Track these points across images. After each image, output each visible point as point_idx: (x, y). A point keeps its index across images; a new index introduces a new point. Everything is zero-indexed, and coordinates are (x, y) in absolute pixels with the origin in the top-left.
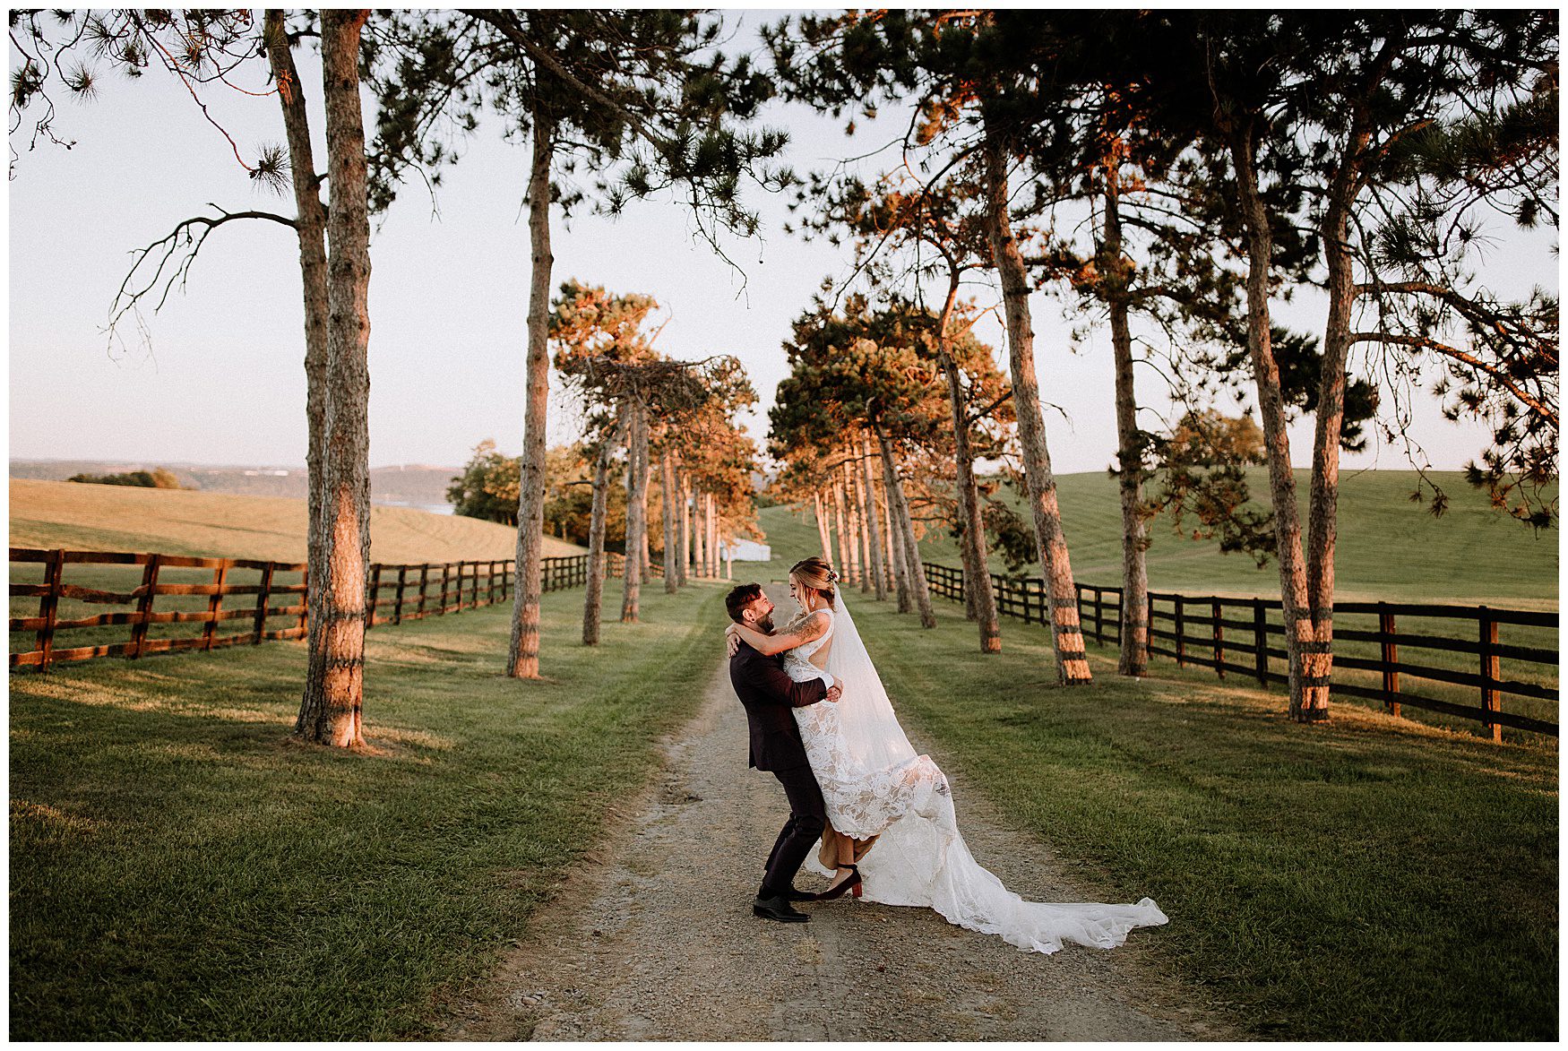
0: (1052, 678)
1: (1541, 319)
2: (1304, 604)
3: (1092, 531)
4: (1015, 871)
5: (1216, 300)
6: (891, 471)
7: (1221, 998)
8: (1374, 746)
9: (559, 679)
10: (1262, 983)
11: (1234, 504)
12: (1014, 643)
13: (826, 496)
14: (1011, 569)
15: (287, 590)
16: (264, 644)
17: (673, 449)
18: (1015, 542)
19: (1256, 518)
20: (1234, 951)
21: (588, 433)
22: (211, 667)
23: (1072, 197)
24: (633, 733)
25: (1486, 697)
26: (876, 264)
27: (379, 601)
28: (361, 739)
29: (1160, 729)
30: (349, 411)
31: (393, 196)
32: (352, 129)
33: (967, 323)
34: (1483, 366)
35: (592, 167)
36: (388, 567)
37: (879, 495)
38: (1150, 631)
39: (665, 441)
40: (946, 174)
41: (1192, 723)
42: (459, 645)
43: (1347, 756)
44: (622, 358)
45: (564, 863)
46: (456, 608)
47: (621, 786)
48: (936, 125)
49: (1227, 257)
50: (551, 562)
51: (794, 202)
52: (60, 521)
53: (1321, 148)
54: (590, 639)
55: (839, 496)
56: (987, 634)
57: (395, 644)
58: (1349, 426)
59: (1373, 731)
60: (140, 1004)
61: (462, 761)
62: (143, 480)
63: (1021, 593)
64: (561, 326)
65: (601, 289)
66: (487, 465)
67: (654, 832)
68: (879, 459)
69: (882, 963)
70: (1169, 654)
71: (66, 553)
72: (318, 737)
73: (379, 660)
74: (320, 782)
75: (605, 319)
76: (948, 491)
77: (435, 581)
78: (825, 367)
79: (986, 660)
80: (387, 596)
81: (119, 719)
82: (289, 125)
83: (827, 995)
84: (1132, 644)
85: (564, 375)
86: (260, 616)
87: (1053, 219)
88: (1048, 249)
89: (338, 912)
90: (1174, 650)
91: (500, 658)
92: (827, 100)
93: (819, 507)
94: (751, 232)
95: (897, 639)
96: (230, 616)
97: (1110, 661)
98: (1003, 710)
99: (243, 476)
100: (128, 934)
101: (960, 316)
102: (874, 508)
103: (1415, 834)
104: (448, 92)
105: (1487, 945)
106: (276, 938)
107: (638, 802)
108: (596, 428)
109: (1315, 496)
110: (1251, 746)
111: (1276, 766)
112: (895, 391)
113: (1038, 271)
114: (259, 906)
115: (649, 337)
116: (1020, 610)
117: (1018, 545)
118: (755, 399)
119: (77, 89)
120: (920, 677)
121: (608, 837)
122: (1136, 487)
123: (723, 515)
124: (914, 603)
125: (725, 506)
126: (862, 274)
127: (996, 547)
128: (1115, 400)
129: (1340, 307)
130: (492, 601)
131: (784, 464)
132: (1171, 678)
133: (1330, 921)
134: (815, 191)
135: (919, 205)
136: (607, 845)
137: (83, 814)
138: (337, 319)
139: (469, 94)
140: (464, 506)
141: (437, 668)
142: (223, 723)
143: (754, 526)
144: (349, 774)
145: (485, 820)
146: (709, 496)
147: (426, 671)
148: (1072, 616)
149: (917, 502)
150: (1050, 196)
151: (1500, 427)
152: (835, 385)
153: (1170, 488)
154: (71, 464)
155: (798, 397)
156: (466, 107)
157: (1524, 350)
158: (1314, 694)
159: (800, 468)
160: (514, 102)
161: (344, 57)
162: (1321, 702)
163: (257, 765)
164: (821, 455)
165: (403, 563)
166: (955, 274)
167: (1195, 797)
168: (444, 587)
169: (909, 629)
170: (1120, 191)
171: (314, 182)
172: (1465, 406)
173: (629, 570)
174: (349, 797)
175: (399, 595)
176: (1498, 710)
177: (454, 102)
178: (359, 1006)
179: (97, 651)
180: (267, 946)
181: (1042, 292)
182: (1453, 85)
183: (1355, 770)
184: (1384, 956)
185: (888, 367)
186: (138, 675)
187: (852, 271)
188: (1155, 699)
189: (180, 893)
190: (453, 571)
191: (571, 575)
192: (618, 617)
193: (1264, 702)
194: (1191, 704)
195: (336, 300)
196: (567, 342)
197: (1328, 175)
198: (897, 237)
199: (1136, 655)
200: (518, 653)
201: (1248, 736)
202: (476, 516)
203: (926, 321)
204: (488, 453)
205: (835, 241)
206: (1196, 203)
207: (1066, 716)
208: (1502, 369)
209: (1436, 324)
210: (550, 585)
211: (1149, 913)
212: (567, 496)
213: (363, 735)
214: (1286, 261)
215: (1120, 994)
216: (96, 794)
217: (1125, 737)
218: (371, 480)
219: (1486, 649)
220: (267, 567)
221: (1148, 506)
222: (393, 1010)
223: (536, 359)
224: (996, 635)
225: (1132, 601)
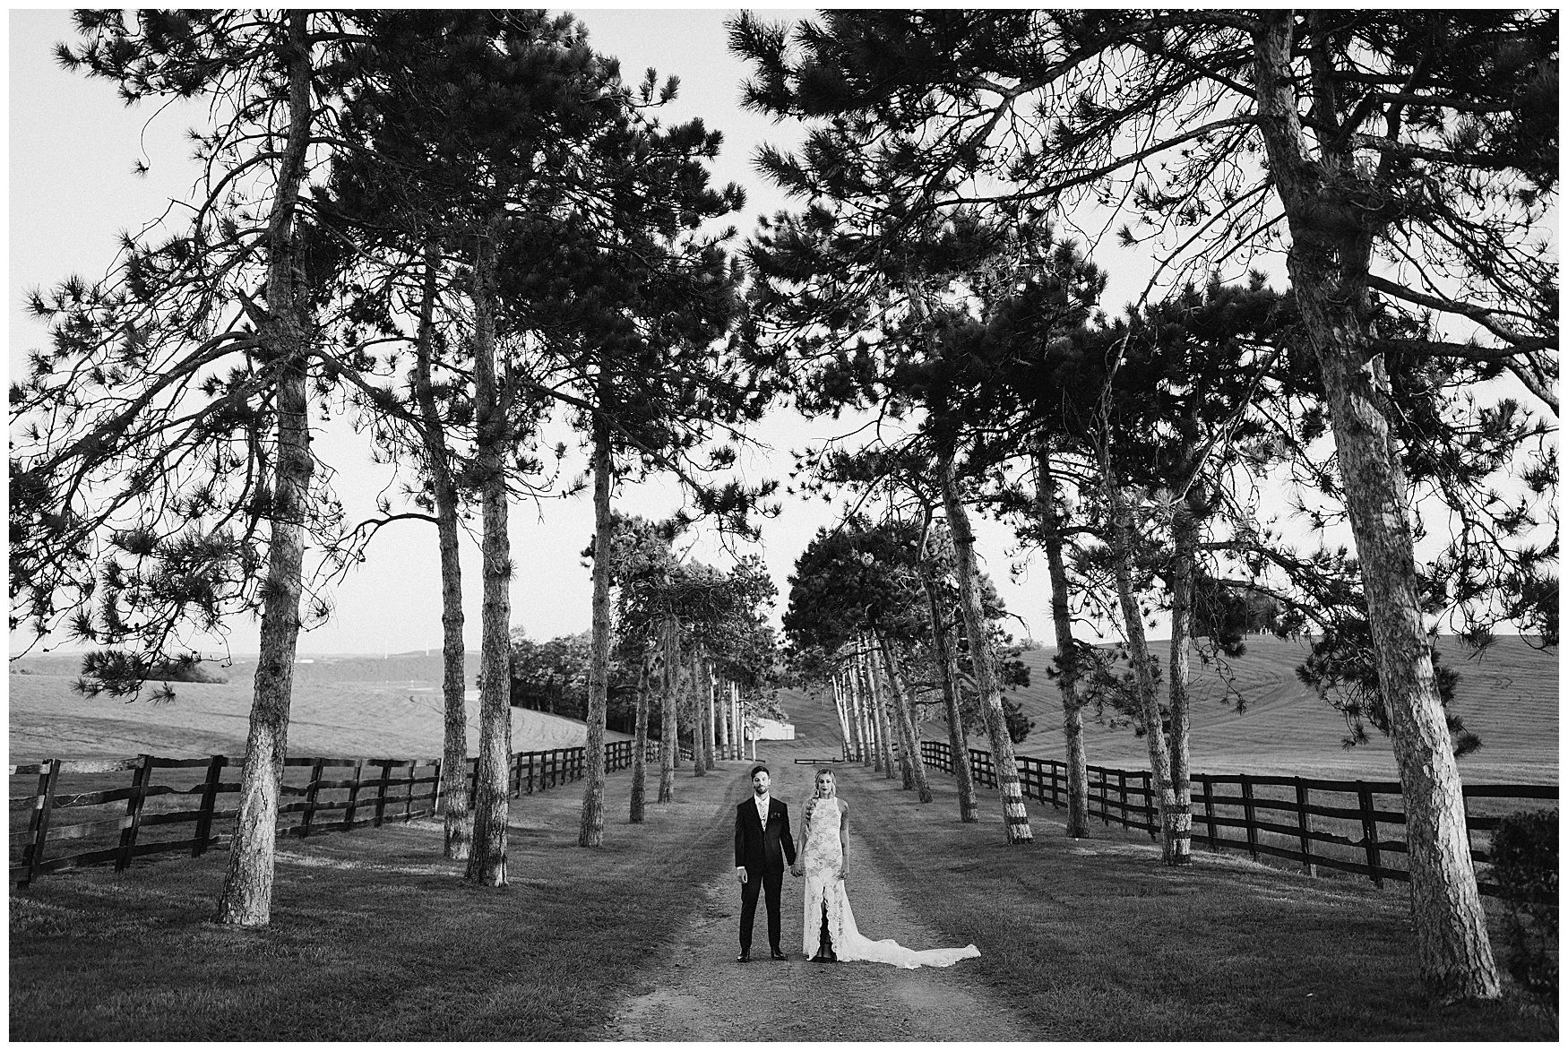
0: (1004, 839)
2: (1168, 777)
9: (621, 847)
12: (985, 813)
13: (843, 680)
15: (399, 782)
24: (682, 880)
25: (1305, 844)
41: (1086, 867)
44: (658, 576)
47: (679, 908)
51: (795, 471)
54: (637, 817)
55: (854, 680)
56: (966, 806)
61: (574, 894)
65: (639, 519)
66: (517, 652)
68: (882, 653)
70: (1118, 820)
72: (481, 880)
75: (643, 544)
84: (1076, 811)
86: (381, 803)
90: (1121, 816)
91: (571, 833)
93: (837, 689)
96: (363, 803)
98: (957, 862)
107: (690, 916)
112: (890, 598)
115: (680, 555)
120: (905, 842)
121: (676, 931)
122: (1070, 686)
123: (747, 699)
125: (748, 691)
130: (544, 787)
132: (1108, 838)
134: (811, 462)
136: (676, 935)
143: (777, 708)
146: (733, 683)
148: (1017, 789)
152: (838, 594)
155: (807, 604)
158: (1179, 844)
162: (1184, 850)
166: (928, 511)
169: (908, 804)
173: (664, 757)
176: (1313, 853)
185: (883, 578)
187: (840, 520)
188: (1074, 852)
192: (658, 798)
194: (1099, 855)
199: (1079, 819)
204: (518, 640)
205: (827, 498)
211: (971, 951)
213: (509, 879)
219: (1302, 808)
220: (387, 764)
223: (600, 601)
224: (974, 806)
225: (1075, 776)
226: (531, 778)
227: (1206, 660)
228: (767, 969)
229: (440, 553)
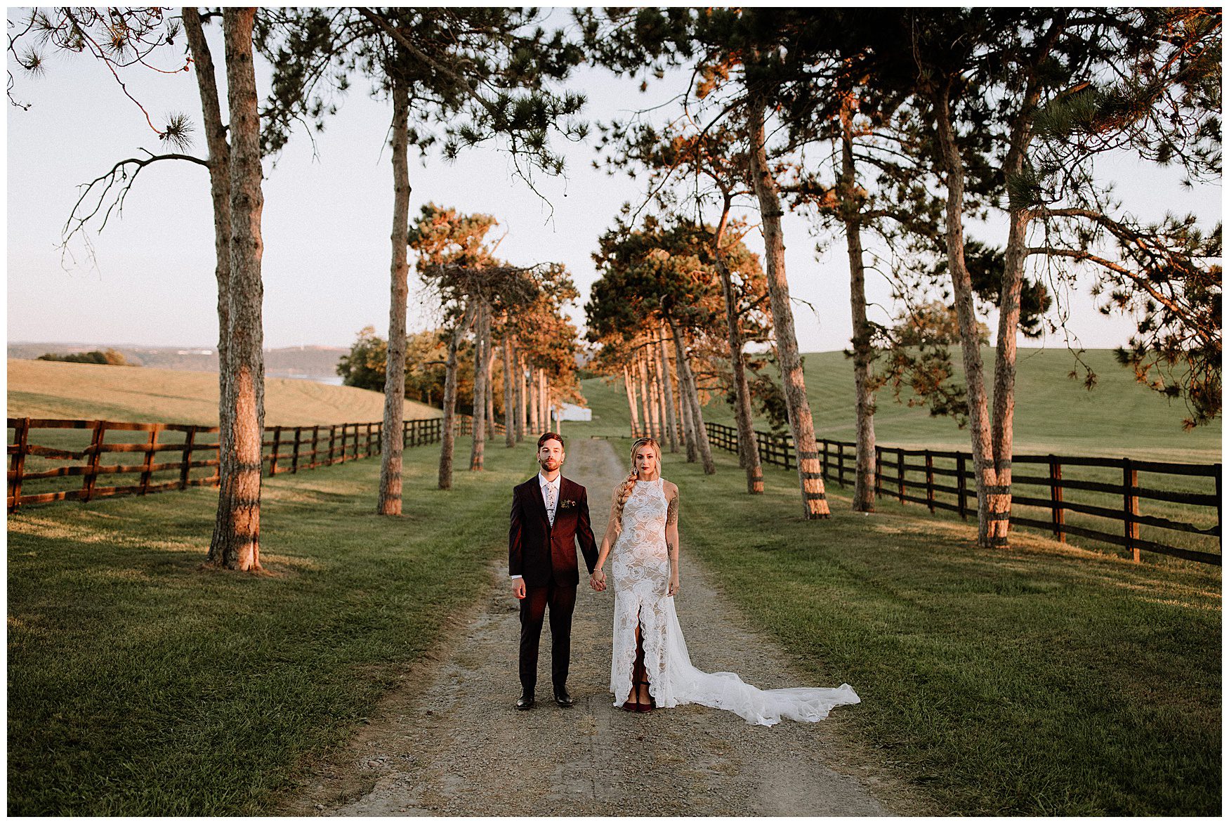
0: (801, 514)
1: (1172, 237)
2: (989, 456)
3: (843, 397)
4: (752, 663)
5: (928, 220)
6: (681, 352)
7: (892, 758)
8: (1040, 566)
9: (417, 516)
10: (924, 747)
11: (940, 379)
12: (774, 487)
13: (634, 370)
14: (774, 428)
15: (206, 447)
16: (189, 489)
17: (511, 335)
18: (777, 407)
19: (958, 390)
20: (907, 724)
21: (446, 321)
22: (146, 508)
23: (817, 139)
24: (471, 559)
25: (1128, 528)
26: (665, 193)
27: (279, 455)
28: (258, 564)
29: (878, 554)
30: (247, 312)
31: (285, 140)
32: (248, 93)
33: (739, 236)
34: (1127, 273)
35: (439, 119)
36: (286, 429)
37: (672, 369)
38: (878, 476)
39: (505, 328)
40: (718, 122)
41: (903, 549)
42: (342, 490)
43: (1017, 574)
44: (470, 265)
45: (409, 659)
46: (341, 460)
47: (458, 600)
48: (711, 83)
49: (938, 186)
50: (416, 424)
51: (600, 144)
52: (32, 391)
53: (1005, 103)
54: (444, 483)
55: (643, 370)
56: (752, 479)
57: (291, 489)
58: (1030, 319)
59: (1042, 554)
60: (78, 768)
61: (336, 581)
62: (97, 358)
63: (781, 446)
64: (421, 239)
65: (453, 211)
66: (369, 346)
67: (481, 635)
68: (672, 342)
69: (641, 734)
70: (894, 494)
71: (31, 421)
72: (225, 563)
73: (278, 501)
74: (225, 598)
75: (456, 234)
76: (726, 367)
77: (324, 439)
78: (628, 270)
79: (751, 499)
80: (286, 451)
81: (72, 550)
82: (202, 87)
83: (596, 759)
84: (863, 486)
85: (425, 277)
86: (185, 467)
87: (803, 156)
88: (799, 180)
89: (233, 698)
90: (897, 491)
91: (372, 499)
92: (623, 66)
93: (628, 379)
94: (558, 172)
95: (684, 483)
96: (161, 468)
97: (847, 499)
98: (760, 539)
99: (176, 355)
100: (71, 715)
101: (735, 231)
102: (669, 381)
103: (1057, 634)
104: (328, 58)
105: (1096, 718)
106: (184, 718)
107: (470, 612)
108: (452, 318)
109: (999, 374)
110: (945, 566)
111: (961, 582)
112: (683, 290)
113: (792, 196)
114: (172, 694)
115: (491, 247)
116: (781, 460)
117: (779, 409)
118: (576, 295)
119: (29, 68)
120: (700, 513)
121: (445, 640)
122: (865, 366)
123: (553, 385)
124: (699, 454)
125: (554, 378)
126: (653, 200)
127: (763, 411)
128: (850, 297)
129: (1018, 227)
130: (369, 454)
131: (598, 346)
132: (893, 513)
133: (982, 700)
134: (617, 136)
135: (697, 146)
136: (444, 646)
137: (40, 624)
138: (237, 240)
139: (345, 60)
140: (350, 379)
141: (323, 508)
142: (153, 552)
143: (577, 394)
144: (248, 591)
145: (350, 627)
146: (541, 371)
147: (314, 510)
148: (815, 466)
149: (703, 376)
150: (800, 139)
151: (1143, 319)
152: (636, 285)
153: (891, 367)
154: (40, 346)
155: (607, 294)
156: (342, 70)
157: (1158, 260)
158: (997, 526)
159: (609, 350)
160: (378, 67)
161: (242, 36)
162: (1002, 532)
163: (175, 586)
164: (626, 339)
165: (299, 425)
166: (728, 199)
167: (896, 606)
168: (332, 443)
169: (695, 475)
170: (853, 135)
171: (222, 131)
172: (1116, 303)
173: (476, 430)
174: (245, 610)
175: (296, 450)
176: (1138, 538)
177: (333, 67)
178: (243, 768)
179: (56, 497)
180: (177, 723)
181: (795, 213)
182: (1105, 55)
183: (1021, 585)
184: (1018, 726)
185: (677, 271)
186: (89, 515)
187: (645, 198)
188: (877, 530)
189: (112, 684)
190: (339, 431)
191: (432, 433)
192: (468, 467)
193: (961, 531)
194: (905, 534)
195: (236, 225)
196: (427, 252)
197: (1011, 124)
198: (681, 171)
199: (866, 496)
200: (386, 495)
201: (944, 559)
202: (360, 387)
203: (705, 234)
204: (369, 336)
205: (632, 174)
206: (912, 144)
207: (808, 544)
208: (1144, 275)
209: (1092, 240)
210: (416, 441)
211: (847, 695)
212: (432, 370)
213: (260, 561)
214: (982, 189)
215: (819, 756)
216: (51, 609)
217: (849, 560)
218: (265, 365)
219: (1128, 491)
220: (191, 430)
221: (874, 381)
222: (269, 771)
223: (398, 268)
224: (760, 479)
225: (864, 453)
226: (356, 447)
227: (1054, 329)
228: (555, 717)
229: (211, 200)
